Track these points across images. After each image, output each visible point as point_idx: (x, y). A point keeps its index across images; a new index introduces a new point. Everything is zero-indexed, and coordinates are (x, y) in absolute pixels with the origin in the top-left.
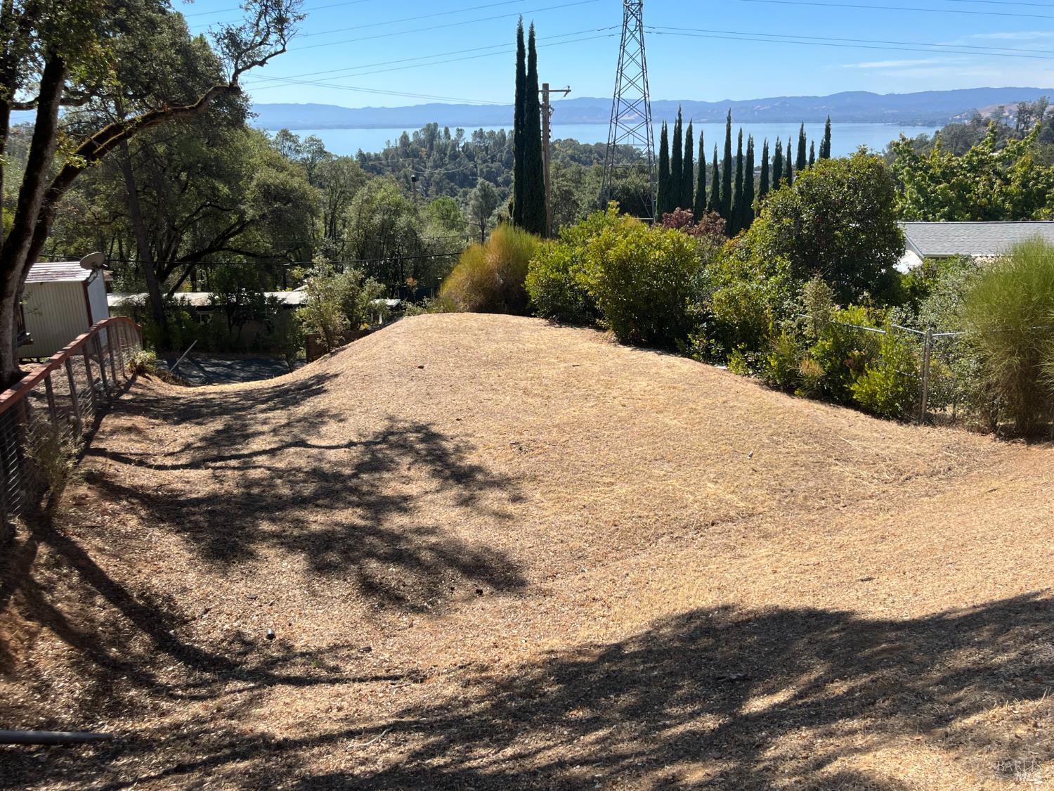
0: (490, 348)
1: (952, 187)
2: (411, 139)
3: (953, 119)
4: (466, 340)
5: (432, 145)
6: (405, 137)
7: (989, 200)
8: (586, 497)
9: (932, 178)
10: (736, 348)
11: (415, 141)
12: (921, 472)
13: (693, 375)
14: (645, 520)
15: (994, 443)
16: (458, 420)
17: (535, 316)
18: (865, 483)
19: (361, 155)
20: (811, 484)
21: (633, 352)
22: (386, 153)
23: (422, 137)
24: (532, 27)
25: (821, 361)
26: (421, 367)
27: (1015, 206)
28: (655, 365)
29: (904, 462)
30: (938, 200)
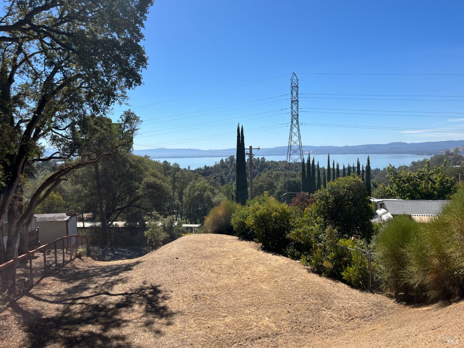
0: (208, 250)
1: (410, 185)
2: (224, 161)
3: (439, 153)
4: (201, 246)
5: (232, 163)
6: (222, 160)
7: (427, 190)
8: (211, 323)
9: (403, 181)
10: (304, 254)
11: (226, 162)
12: (359, 316)
13: (284, 265)
14: (231, 335)
15: (394, 303)
16: (178, 283)
17: (235, 236)
18: (333, 320)
19: (205, 167)
20: (310, 319)
21: (264, 254)
22: (215, 166)
23: (228, 160)
24: (242, 127)
25: (332, 261)
26: (177, 258)
27: (438, 193)
28: (271, 259)
29: (353, 311)
30: (406, 190)
